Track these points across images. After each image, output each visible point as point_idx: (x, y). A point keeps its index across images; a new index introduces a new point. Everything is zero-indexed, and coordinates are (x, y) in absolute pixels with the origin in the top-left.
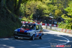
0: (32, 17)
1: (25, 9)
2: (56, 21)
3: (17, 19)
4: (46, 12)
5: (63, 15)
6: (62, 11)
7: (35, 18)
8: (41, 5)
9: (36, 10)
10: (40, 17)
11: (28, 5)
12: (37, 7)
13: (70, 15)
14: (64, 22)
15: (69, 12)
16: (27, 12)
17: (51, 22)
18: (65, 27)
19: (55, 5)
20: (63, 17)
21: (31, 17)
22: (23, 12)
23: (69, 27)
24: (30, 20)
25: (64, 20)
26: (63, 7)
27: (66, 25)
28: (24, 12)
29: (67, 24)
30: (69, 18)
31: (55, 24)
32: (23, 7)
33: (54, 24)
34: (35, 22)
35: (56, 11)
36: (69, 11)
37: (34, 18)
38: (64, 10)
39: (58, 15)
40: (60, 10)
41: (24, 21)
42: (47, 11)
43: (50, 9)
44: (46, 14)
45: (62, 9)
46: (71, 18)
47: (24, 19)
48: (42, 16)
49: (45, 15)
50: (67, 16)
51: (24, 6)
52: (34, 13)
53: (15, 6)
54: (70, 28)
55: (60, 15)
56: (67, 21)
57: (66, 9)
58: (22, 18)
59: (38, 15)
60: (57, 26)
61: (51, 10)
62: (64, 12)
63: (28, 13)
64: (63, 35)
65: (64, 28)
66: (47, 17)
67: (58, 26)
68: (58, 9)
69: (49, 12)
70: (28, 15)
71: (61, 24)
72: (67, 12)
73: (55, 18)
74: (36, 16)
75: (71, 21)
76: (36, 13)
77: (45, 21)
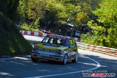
0: (38, 24)
1: (26, 10)
2: (78, 32)
3: (13, 26)
4: (62, 17)
5: (91, 22)
6: (88, 15)
7: (44, 26)
8: (53, 4)
9: (44, 12)
10: (51, 23)
11: (32, 3)
12: (47, 6)
13: (102, 22)
14: (92, 34)
15: (100, 16)
16: (29, 15)
17: (70, 32)
18: (93, 42)
19: (76, 5)
20: (90, 25)
21: (36, 23)
22: (22, 15)
23: (100, 41)
24: (35, 28)
25: (91, 29)
26: (90, 8)
27: (94, 38)
28: (24, 15)
29: (96, 37)
30: (100, 27)
31: (77, 37)
32: (23, 6)
33: (74, 36)
34: (43, 32)
35: (78, 14)
36: (100, 14)
37: (41, 26)
38: (92, 13)
39: (81, 21)
40: (86, 13)
41: (24, 30)
42: (63, 15)
43: (69, 10)
44: (62, 19)
45: (88, 11)
46: (102, 26)
47: (24, 27)
48: (55, 22)
49: (60, 21)
50: (96, 24)
51: (24, 4)
52: (42, 16)
54: (101, 44)
55: (84, 22)
56: (97, 32)
57: (95, 12)
58: (21, 25)
59: (48, 20)
60: (79, 40)
61: (70, 13)
62: (92, 16)
63: (32, 16)
64: (89, 54)
66: (63, 25)
67: (82, 40)
68: (82, 11)
69: (66, 16)
70: (32, 20)
71: (86, 37)
72: (97, 17)
73: (77, 26)
74: (45, 23)
75: (103, 32)
76: (46, 18)
77: (60, 30)
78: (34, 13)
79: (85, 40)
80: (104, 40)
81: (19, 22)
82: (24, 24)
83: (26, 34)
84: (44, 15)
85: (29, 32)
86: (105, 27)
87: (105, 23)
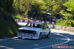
0: (27, 15)
1: (19, 6)
2: (54, 18)
3: (10, 17)
4: (43, 8)
5: (62, 11)
6: (60, 7)
7: (31, 15)
8: (36, 1)
9: (31, 6)
10: (36, 13)
11: (22, 1)
14: (64, 19)
15: (68, 7)
16: (21, 8)
17: (49, 19)
18: (65, 24)
20: (62, 13)
21: (26, 14)
23: (69, 24)
25: (63, 16)
27: (65, 21)
28: (17, 9)
30: (69, 14)
31: (54, 21)
32: (17, 3)
33: (52, 21)
34: (31, 19)
35: (53, 6)
37: (29, 16)
38: (62, 5)
39: (56, 11)
40: (59, 5)
41: (18, 19)
43: (47, 4)
44: (43, 10)
47: (18, 17)
49: (42, 12)
50: (66, 12)
52: (30, 9)
53: (8, 3)
55: (58, 11)
56: (67, 18)
57: (65, 5)
58: (16, 16)
60: (55, 24)
61: (48, 6)
62: (63, 7)
63: (22, 9)
65: (63, 26)
66: (44, 14)
67: (57, 23)
68: (56, 4)
69: (46, 8)
71: (60, 21)
72: (66, 7)
73: (53, 14)
74: (32, 13)
75: (71, 18)
76: (32, 10)
77: (42, 18)
78: (24, 8)
79: (60, 24)
80: (72, 23)
81: (14, 14)
82: (17, 15)
83: (19, 21)
84: (31, 8)
85: (22, 20)
86: (72, 14)
87: (72, 11)
